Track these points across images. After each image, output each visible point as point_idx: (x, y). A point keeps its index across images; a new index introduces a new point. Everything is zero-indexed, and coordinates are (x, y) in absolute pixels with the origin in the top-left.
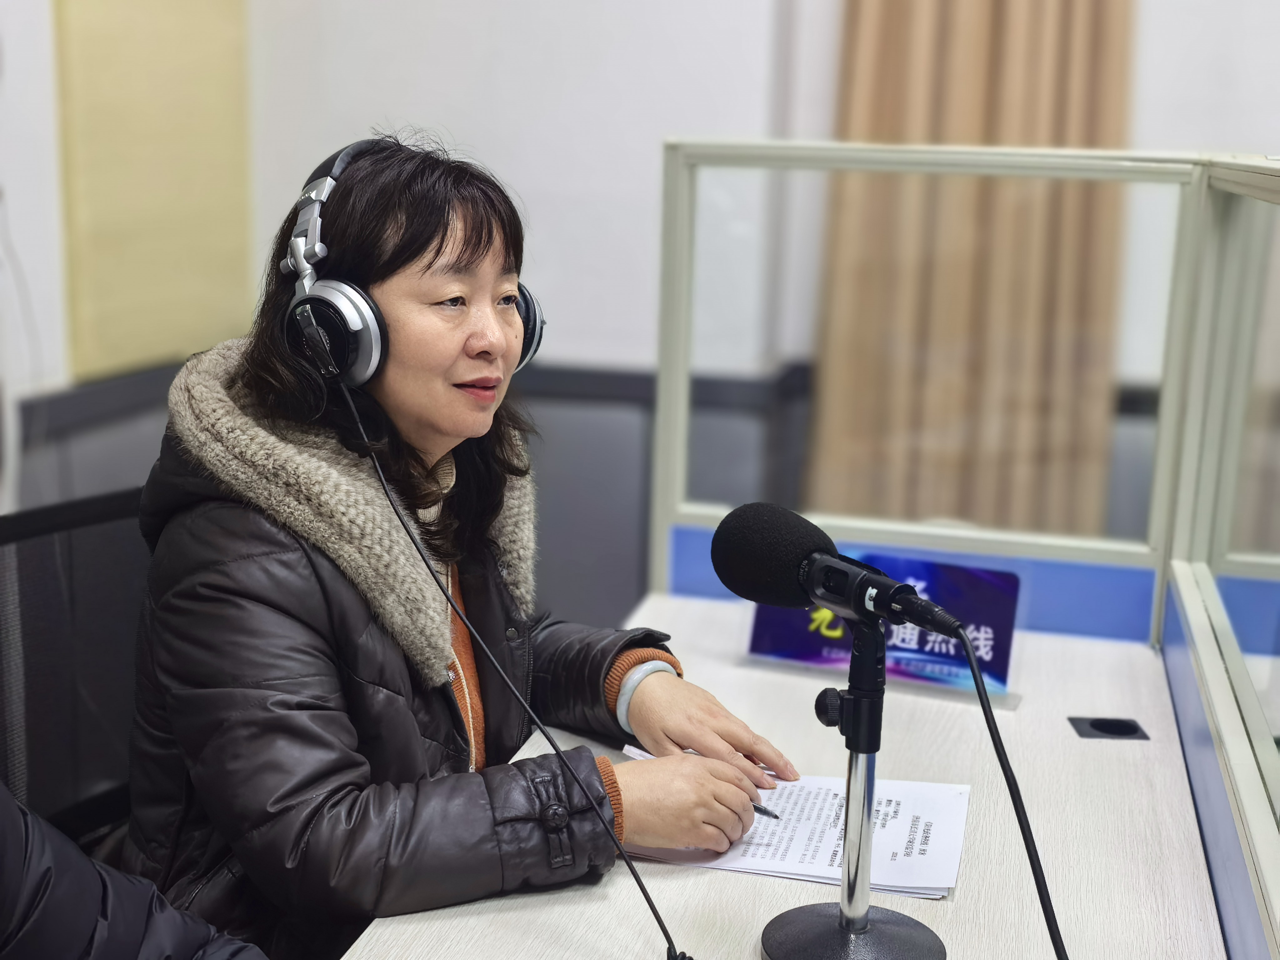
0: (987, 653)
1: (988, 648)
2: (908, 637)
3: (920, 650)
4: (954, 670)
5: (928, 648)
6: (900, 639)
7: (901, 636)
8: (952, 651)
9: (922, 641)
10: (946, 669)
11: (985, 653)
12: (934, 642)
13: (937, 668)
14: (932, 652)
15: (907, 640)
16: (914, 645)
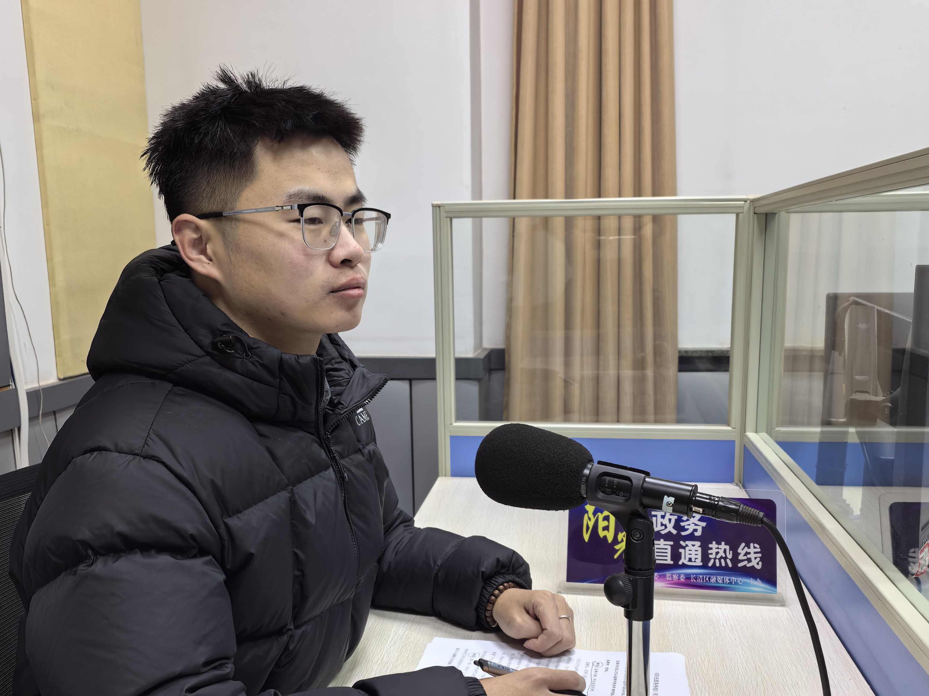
0: (758, 564)
1: (758, 559)
2: (693, 557)
3: (704, 566)
4: (734, 579)
5: (710, 564)
6: (687, 559)
7: (688, 557)
8: (730, 565)
9: (705, 557)
10: (727, 579)
11: (756, 563)
12: (715, 559)
13: (720, 578)
14: (714, 567)
15: (693, 560)
16: (699, 563)
